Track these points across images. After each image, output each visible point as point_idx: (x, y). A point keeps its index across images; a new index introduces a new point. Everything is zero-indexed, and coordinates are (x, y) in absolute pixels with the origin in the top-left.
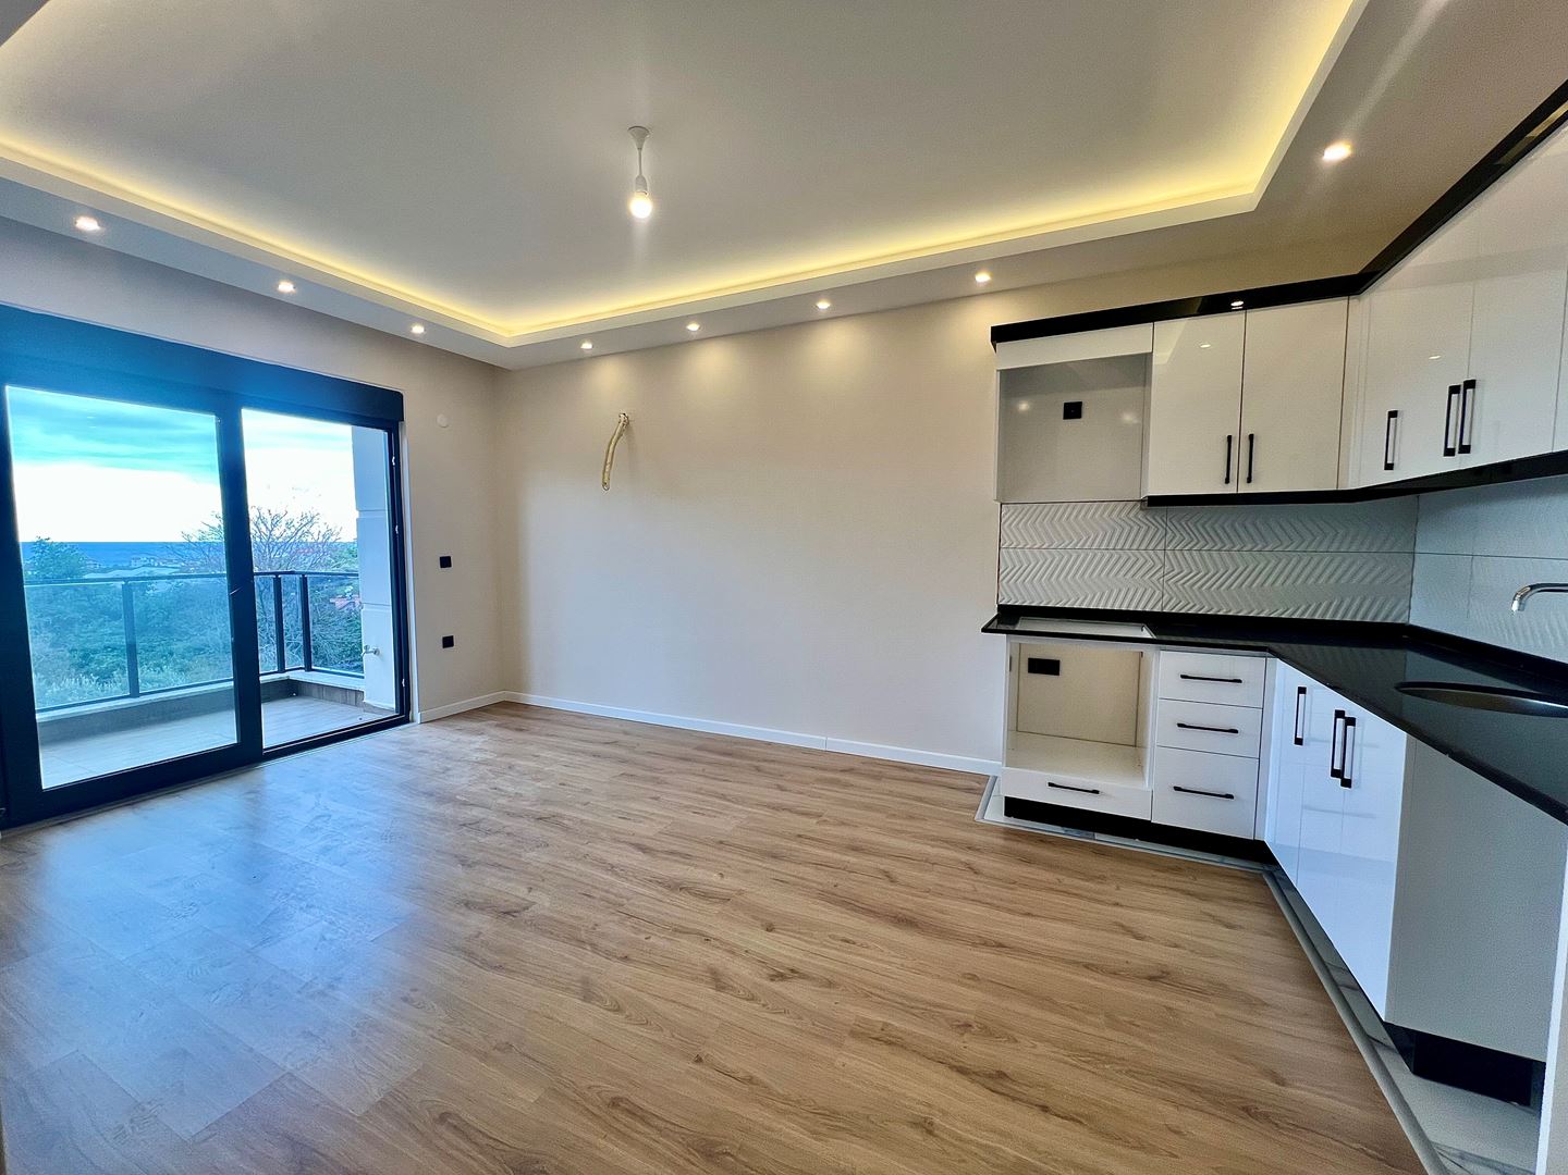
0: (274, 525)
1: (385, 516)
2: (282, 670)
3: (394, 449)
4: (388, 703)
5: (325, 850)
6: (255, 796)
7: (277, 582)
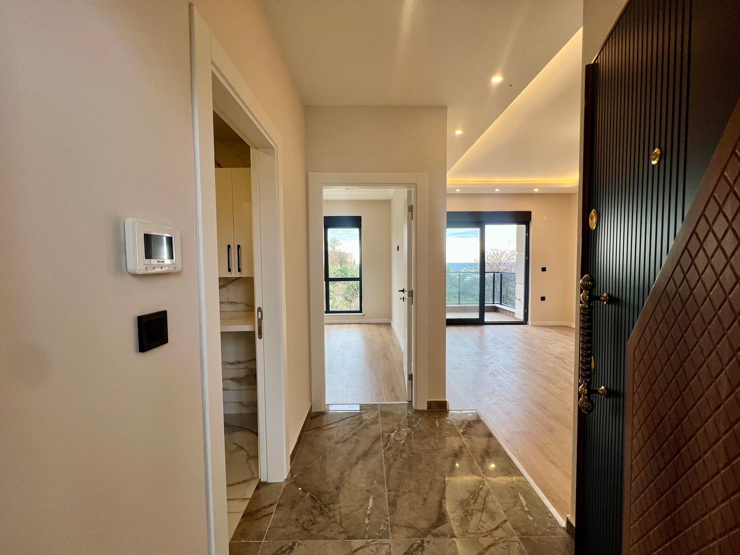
0: (501, 256)
1: (524, 253)
2: (493, 303)
3: (528, 231)
4: (521, 318)
5: (493, 346)
6: (482, 332)
7: (494, 275)
